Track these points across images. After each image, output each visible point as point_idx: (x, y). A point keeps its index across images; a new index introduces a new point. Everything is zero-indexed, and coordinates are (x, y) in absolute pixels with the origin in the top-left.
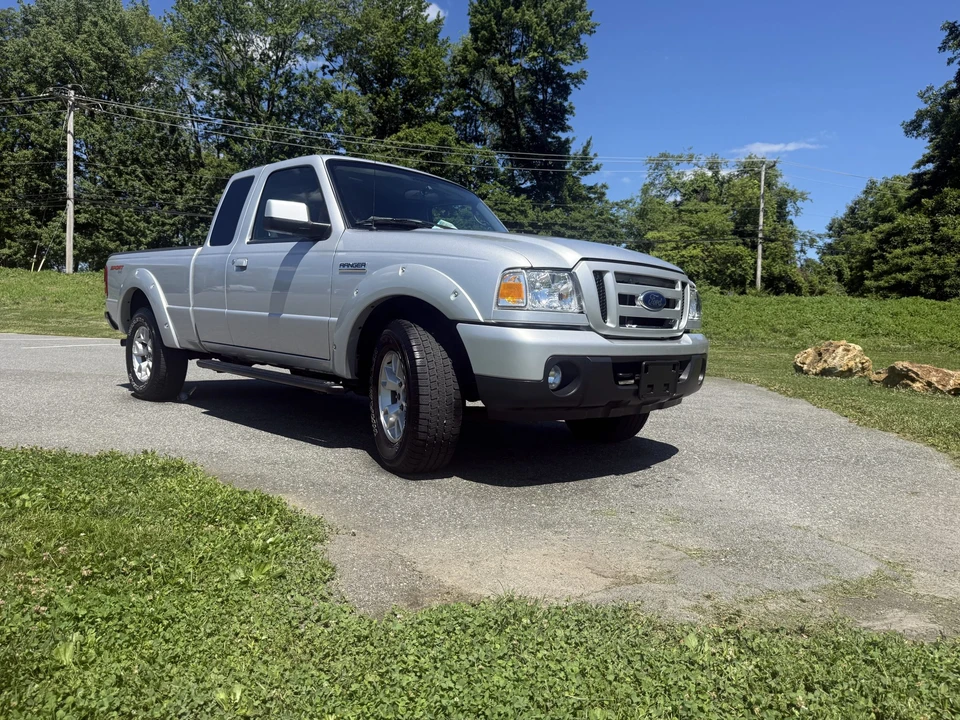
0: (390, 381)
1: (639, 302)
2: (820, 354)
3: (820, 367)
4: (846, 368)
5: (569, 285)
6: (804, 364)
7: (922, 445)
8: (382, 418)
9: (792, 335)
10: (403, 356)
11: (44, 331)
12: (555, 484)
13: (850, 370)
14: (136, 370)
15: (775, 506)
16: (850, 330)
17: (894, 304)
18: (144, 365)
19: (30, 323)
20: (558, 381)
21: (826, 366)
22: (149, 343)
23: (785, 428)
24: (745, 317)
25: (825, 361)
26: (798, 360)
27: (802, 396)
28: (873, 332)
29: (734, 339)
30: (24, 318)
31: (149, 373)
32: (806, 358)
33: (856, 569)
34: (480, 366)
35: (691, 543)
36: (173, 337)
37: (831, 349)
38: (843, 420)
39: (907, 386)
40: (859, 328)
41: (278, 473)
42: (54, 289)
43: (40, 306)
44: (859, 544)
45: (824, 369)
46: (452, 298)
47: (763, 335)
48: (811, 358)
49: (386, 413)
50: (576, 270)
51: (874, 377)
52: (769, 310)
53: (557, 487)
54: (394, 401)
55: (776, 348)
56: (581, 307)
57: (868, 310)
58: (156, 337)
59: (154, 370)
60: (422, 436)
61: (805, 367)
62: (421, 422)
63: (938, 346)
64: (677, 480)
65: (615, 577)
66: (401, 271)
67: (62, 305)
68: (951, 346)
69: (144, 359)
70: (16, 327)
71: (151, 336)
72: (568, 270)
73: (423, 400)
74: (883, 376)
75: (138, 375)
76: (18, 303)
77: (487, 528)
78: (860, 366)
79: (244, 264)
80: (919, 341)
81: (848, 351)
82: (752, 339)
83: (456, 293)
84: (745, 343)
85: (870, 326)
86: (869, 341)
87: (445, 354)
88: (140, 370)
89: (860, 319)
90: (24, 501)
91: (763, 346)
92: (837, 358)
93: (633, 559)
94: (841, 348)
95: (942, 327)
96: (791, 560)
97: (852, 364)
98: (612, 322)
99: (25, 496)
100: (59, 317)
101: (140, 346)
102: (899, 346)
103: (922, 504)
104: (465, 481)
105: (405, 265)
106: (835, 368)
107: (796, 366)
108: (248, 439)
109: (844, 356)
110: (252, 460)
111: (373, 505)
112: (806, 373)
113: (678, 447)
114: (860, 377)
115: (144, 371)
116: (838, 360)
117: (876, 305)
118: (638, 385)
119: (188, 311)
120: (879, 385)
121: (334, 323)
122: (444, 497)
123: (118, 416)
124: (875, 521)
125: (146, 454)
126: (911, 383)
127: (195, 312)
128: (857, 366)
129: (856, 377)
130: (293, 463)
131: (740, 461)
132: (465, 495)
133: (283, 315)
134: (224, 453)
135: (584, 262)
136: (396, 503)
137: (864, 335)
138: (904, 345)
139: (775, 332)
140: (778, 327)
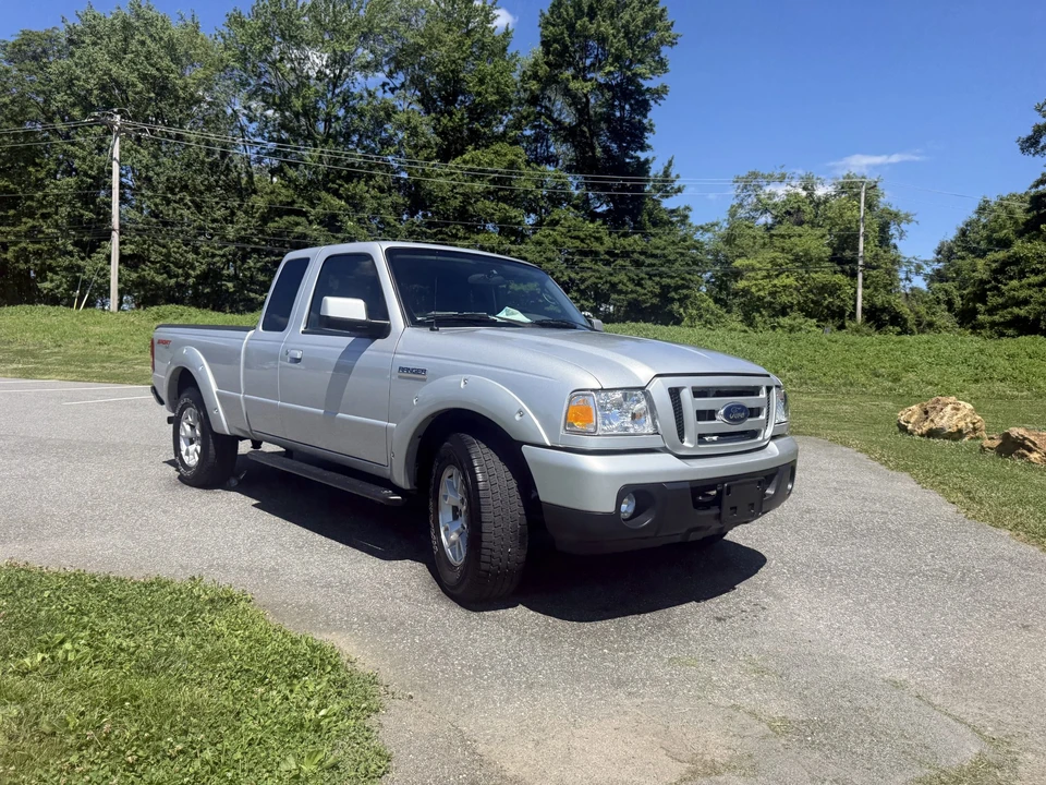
0: (450, 496)
1: (720, 416)
2: (926, 412)
3: (927, 426)
4: (955, 429)
5: (643, 404)
6: (908, 422)
7: (1037, 549)
8: (443, 537)
9: (896, 380)
10: (465, 476)
11: (87, 377)
12: (630, 618)
13: (960, 431)
14: (183, 453)
15: (869, 648)
16: (960, 374)
17: (1010, 344)
18: (192, 448)
20: (631, 510)
21: (933, 426)
22: (198, 426)
23: (884, 523)
24: (844, 359)
25: (932, 421)
26: (902, 417)
27: (906, 469)
28: (987, 376)
29: (832, 385)
30: (67, 363)
31: (197, 459)
32: (911, 416)
33: (956, 754)
34: (547, 493)
35: (776, 709)
36: (223, 423)
37: (939, 407)
38: (950, 510)
39: (1023, 456)
40: (971, 372)
41: (332, 602)
42: (97, 329)
43: (83, 349)
44: (959, 709)
45: (931, 429)
46: (517, 417)
47: (863, 380)
48: (916, 416)
49: (446, 529)
50: (650, 388)
51: (987, 443)
52: (871, 351)
53: (632, 620)
54: (455, 517)
55: (877, 395)
56: (656, 427)
57: (981, 351)
58: (205, 421)
59: (203, 455)
60: (484, 566)
61: (910, 427)
62: (484, 551)
64: (764, 609)
65: (692, 762)
66: (462, 384)
67: (106, 347)
69: (192, 442)
70: (58, 373)
71: (199, 419)
72: (642, 388)
73: (485, 527)
74: (998, 442)
75: (186, 458)
76: (60, 346)
77: (555, 687)
78: (971, 426)
79: (298, 356)
81: (958, 409)
82: (852, 384)
83: (521, 412)
84: (844, 389)
85: (984, 369)
86: (982, 387)
87: (509, 475)
88: (187, 453)
89: (972, 361)
90: (67, 652)
91: (864, 393)
92: (945, 418)
93: (713, 735)
94: (950, 406)
96: (884, 738)
97: (962, 424)
98: (690, 442)
99: (68, 646)
100: (103, 361)
101: (188, 428)
102: (1016, 393)
103: (1034, 645)
104: (532, 612)
105: (467, 376)
106: (943, 429)
107: (899, 425)
108: (301, 548)
109: (953, 415)
110: (304, 581)
111: (432, 652)
112: (911, 433)
113: (766, 555)
114: (972, 438)
115: (192, 455)
116: (947, 419)
117: (990, 346)
118: (720, 508)
119: (238, 398)
120: (991, 454)
121: (392, 429)
122: (509, 638)
123: (165, 512)
124: (979, 672)
125: (193, 578)
126: (1027, 453)
127: (246, 400)
128: (967, 427)
129: (966, 439)
130: (347, 585)
131: (833, 576)
132: (532, 634)
133: (339, 414)
134: (275, 570)
135: (659, 379)
136: (457, 649)
137: (977, 381)
138: (1022, 392)
139: (877, 376)
140: (880, 371)
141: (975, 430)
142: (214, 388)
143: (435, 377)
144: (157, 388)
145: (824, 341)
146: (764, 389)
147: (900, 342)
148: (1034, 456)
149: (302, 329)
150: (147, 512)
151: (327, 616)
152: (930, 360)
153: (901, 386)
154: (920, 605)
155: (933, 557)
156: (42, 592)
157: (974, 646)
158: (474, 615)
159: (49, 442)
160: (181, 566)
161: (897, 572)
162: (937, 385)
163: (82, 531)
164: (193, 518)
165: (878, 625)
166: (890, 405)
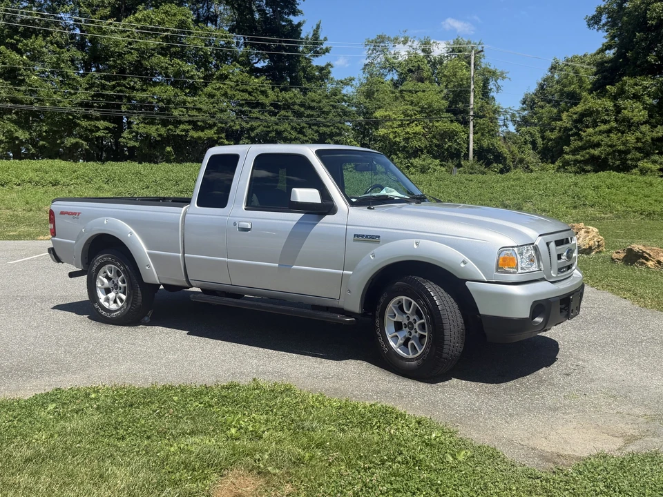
0: (397, 315)
1: (564, 257)
4: (587, 246)
8: (392, 344)
10: (425, 302)
13: (590, 248)
16: (564, 203)
18: (112, 295)
22: (119, 279)
28: (582, 203)
31: (121, 304)
34: (484, 309)
36: (155, 275)
46: (462, 265)
49: (395, 337)
50: (537, 243)
51: (615, 256)
54: (398, 328)
56: (539, 266)
59: (129, 301)
62: (445, 347)
63: (632, 214)
66: (415, 245)
68: (641, 214)
72: (532, 244)
73: (446, 332)
74: (623, 255)
75: (106, 304)
78: (597, 244)
79: (249, 227)
80: (618, 211)
81: (588, 232)
83: (464, 262)
85: (579, 198)
88: (107, 300)
89: (570, 192)
93: (622, 425)
94: (583, 231)
95: (633, 198)
97: (591, 243)
98: (554, 273)
101: (106, 281)
102: (603, 215)
104: (464, 381)
105: (418, 240)
106: (579, 247)
109: (585, 237)
110: (307, 376)
114: (597, 252)
115: (113, 300)
116: (582, 240)
117: (580, 179)
118: (568, 311)
119: (179, 257)
120: (620, 263)
121: (348, 275)
122: (470, 395)
126: (646, 262)
128: (595, 244)
129: (594, 253)
130: (337, 376)
131: (601, 347)
132: (479, 392)
133: (294, 266)
135: (540, 238)
137: (575, 207)
138: (606, 214)
140: (507, 202)
141: (599, 246)
142: (146, 250)
143: (387, 241)
144: (58, 249)
147: (517, 179)
148: (650, 263)
149: (243, 206)
152: (540, 193)
155: (642, 331)
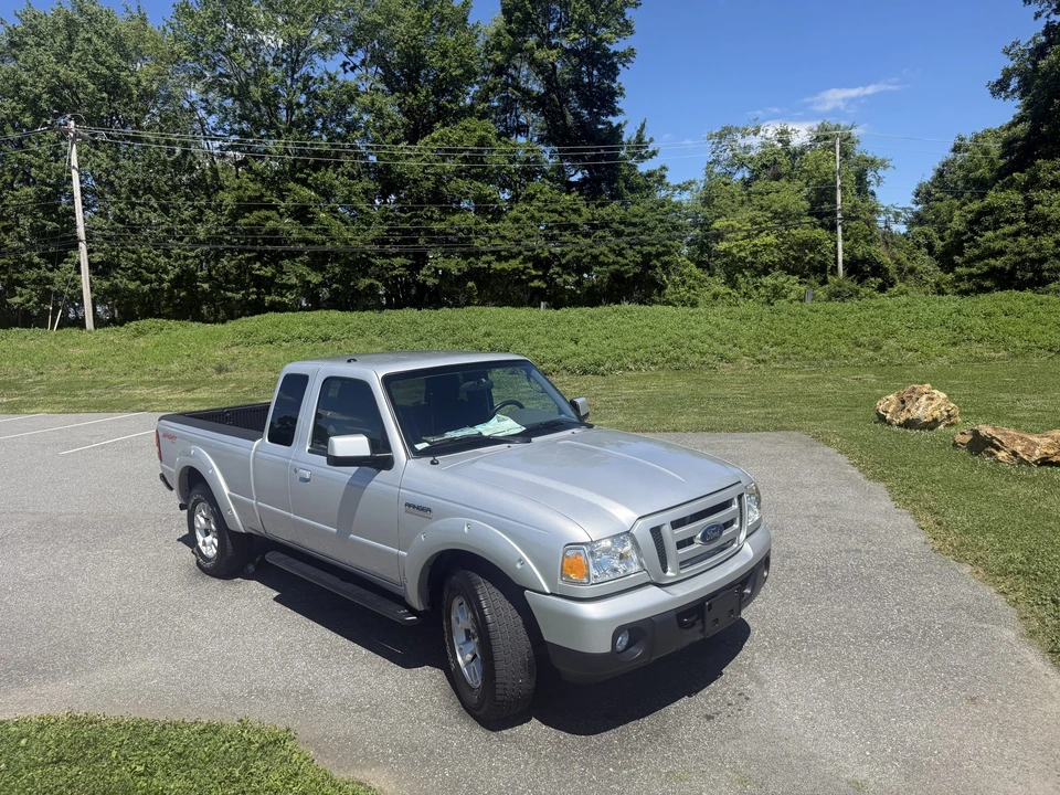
0: (461, 620)
1: (698, 540)
2: (903, 402)
3: (904, 416)
4: (931, 419)
5: (629, 547)
6: (887, 412)
8: (459, 659)
9: (878, 348)
11: (74, 407)
13: (935, 420)
14: (200, 544)
15: (837, 742)
16: (939, 338)
17: (985, 302)
18: (209, 539)
19: (58, 398)
20: (624, 643)
21: (909, 415)
22: (212, 520)
23: (857, 566)
24: (825, 330)
25: (909, 411)
26: (881, 407)
28: (965, 338)
29: (814, 359)
30: (51, 393)
31: (215, 551)
32: (889, 406)
36: (237, 522)
37: (915, 396)
38: (919, 538)
39: (992, 454)
40: (950, 334)
41: (366, 730)
42: (77, 352)
43: (66, 375)
45: (908, 419)
46: (519, 566)
47: (845, 350)
48: (894, 406)
50: (634, 531)
51: (959, 438)
52: (852, 320)
54: (468, 639)
55: (859, 367)
56: (642, 564)
57: (959, 312)
58: (218, 515)
59: (221, 548)
61: (888, 416)
62: (498, 684)
63: (1036, 351)
64: (747, 699)
66: (466, 529)
67: (89, 371)
68: (1050, 350)
69: (207, 534)
70: (46, 405)
71: (213, 514)
72: (628, 532)
73: (498, 666)
74: (968, 438)
75: (203, 549)
76: (42, 373)
78: (946, 414)
79: (309, 477)
80: (1015, 347)
81: (932, 399)
82: (834, 357)
83: (521, 560)
84: (826, 363)
85: (962, 331)
87: (515, 612)
88: (204, 544)
89: (950, 323)
91: (846, 366)
92: (921, 408)
94: (925, 396)
97: (937, 413)
98: (673, 571)
100: (88, 388)
101: (202, 520)
102: (993, 354)
103: (978, 722)
104: (544, 727)
105: (470, 521)
106: (919, 420)
107: (878, 414)
108: (328, 657)
109: (928, 406)
110: (338, 704)
111: (460, 787)
112: (890, 424)
113: (750, 623)
114: (947, 425)
115: (209, 545)
116: (922, 410)
117: (967, 303)
118: (703, 623)
119: (253, 504)
120: (963, 451)
121: (403, 557)
122: (527, 763)
123: (194, 617)
124: (928, 764)
125: (241, 721)
126: (995, 452)
127: (259, 508)
128: (942, 415)
129: (941, 427)
130: (377, 706)
131: (809, 648)
132: (546, 756)
133: (351, 536)
134: (310, 691)
135: (640, 522)
136: (482, 781)
137: (955, 344)
138: (999, 352)
139: (860, 346)
140: (861, 340)
141: (949, 417)
142: (226, 491)
143: (439, 517)
144: (167, 477)
145: (805, 311)
146: (736, 500)
147: (879, 307)
148: (1001, 455)
149: (308, 447)
150: (177, 620)
151: (364, 749)
152: (909, 324)
153: (882, 355)
154: (885, 680)
155: (899, 610)
156: (110, 752)
157: (927, 729)
158: (493, 735)
159: (62, 519)
160: (224, 695)
161: (866, 636)
162: (917, 351)
163: (123, 653)
164: (222, 624)
165: (846, 711)
166: (871, 377)
